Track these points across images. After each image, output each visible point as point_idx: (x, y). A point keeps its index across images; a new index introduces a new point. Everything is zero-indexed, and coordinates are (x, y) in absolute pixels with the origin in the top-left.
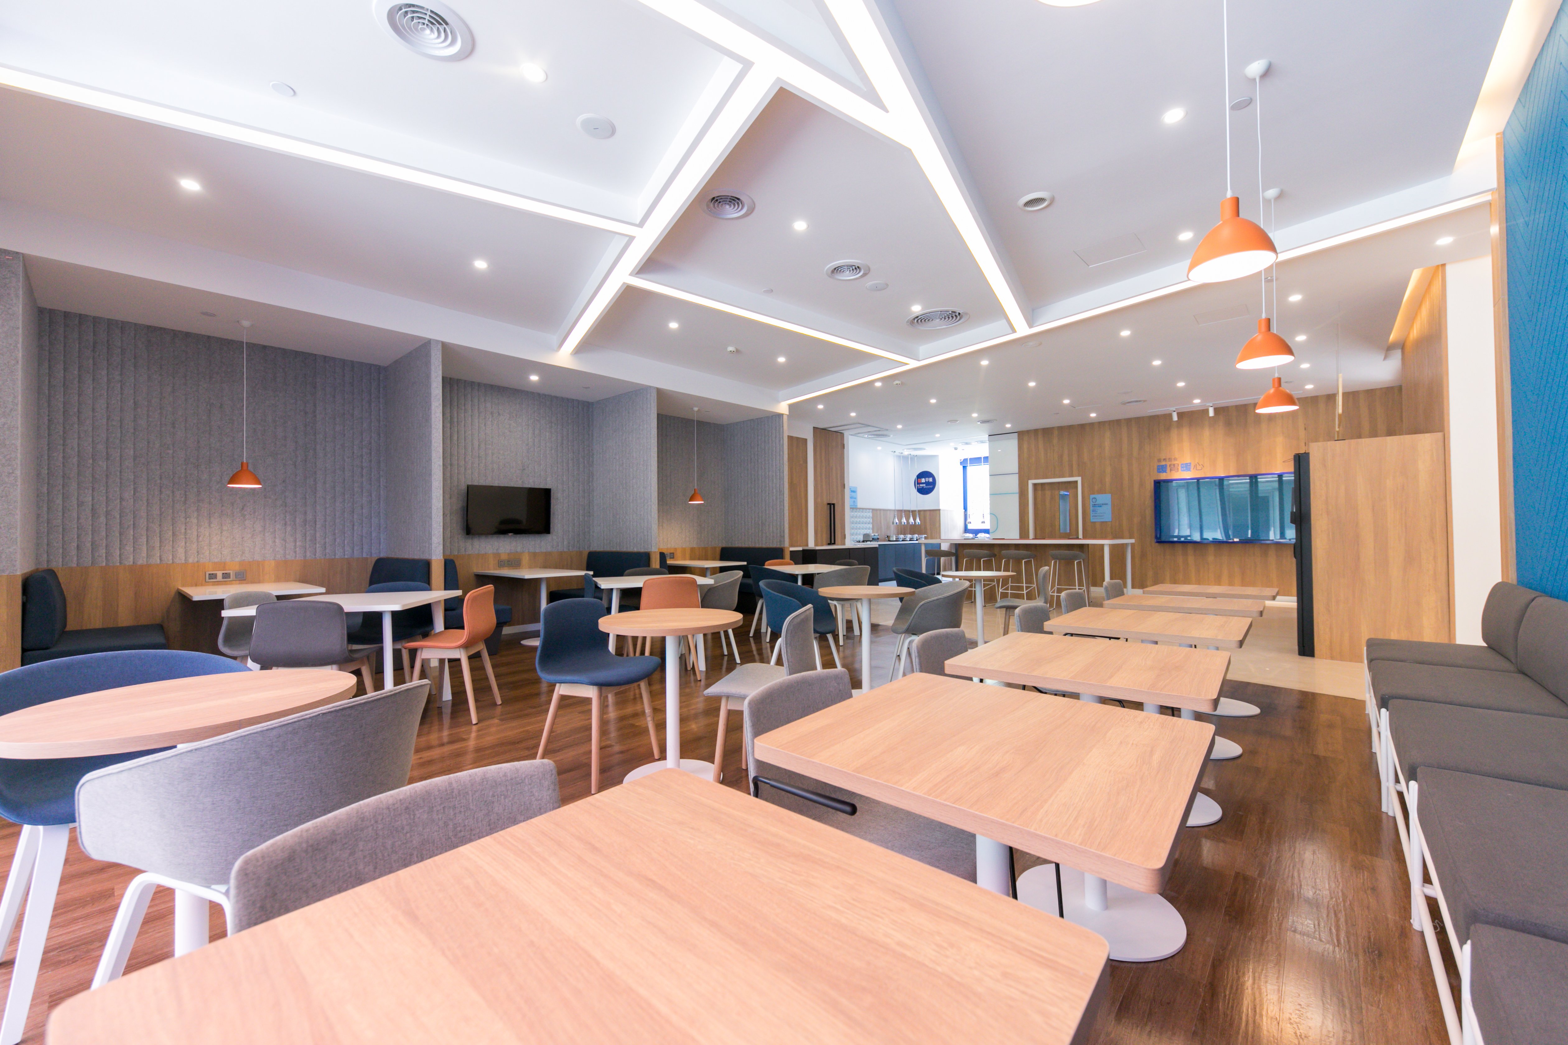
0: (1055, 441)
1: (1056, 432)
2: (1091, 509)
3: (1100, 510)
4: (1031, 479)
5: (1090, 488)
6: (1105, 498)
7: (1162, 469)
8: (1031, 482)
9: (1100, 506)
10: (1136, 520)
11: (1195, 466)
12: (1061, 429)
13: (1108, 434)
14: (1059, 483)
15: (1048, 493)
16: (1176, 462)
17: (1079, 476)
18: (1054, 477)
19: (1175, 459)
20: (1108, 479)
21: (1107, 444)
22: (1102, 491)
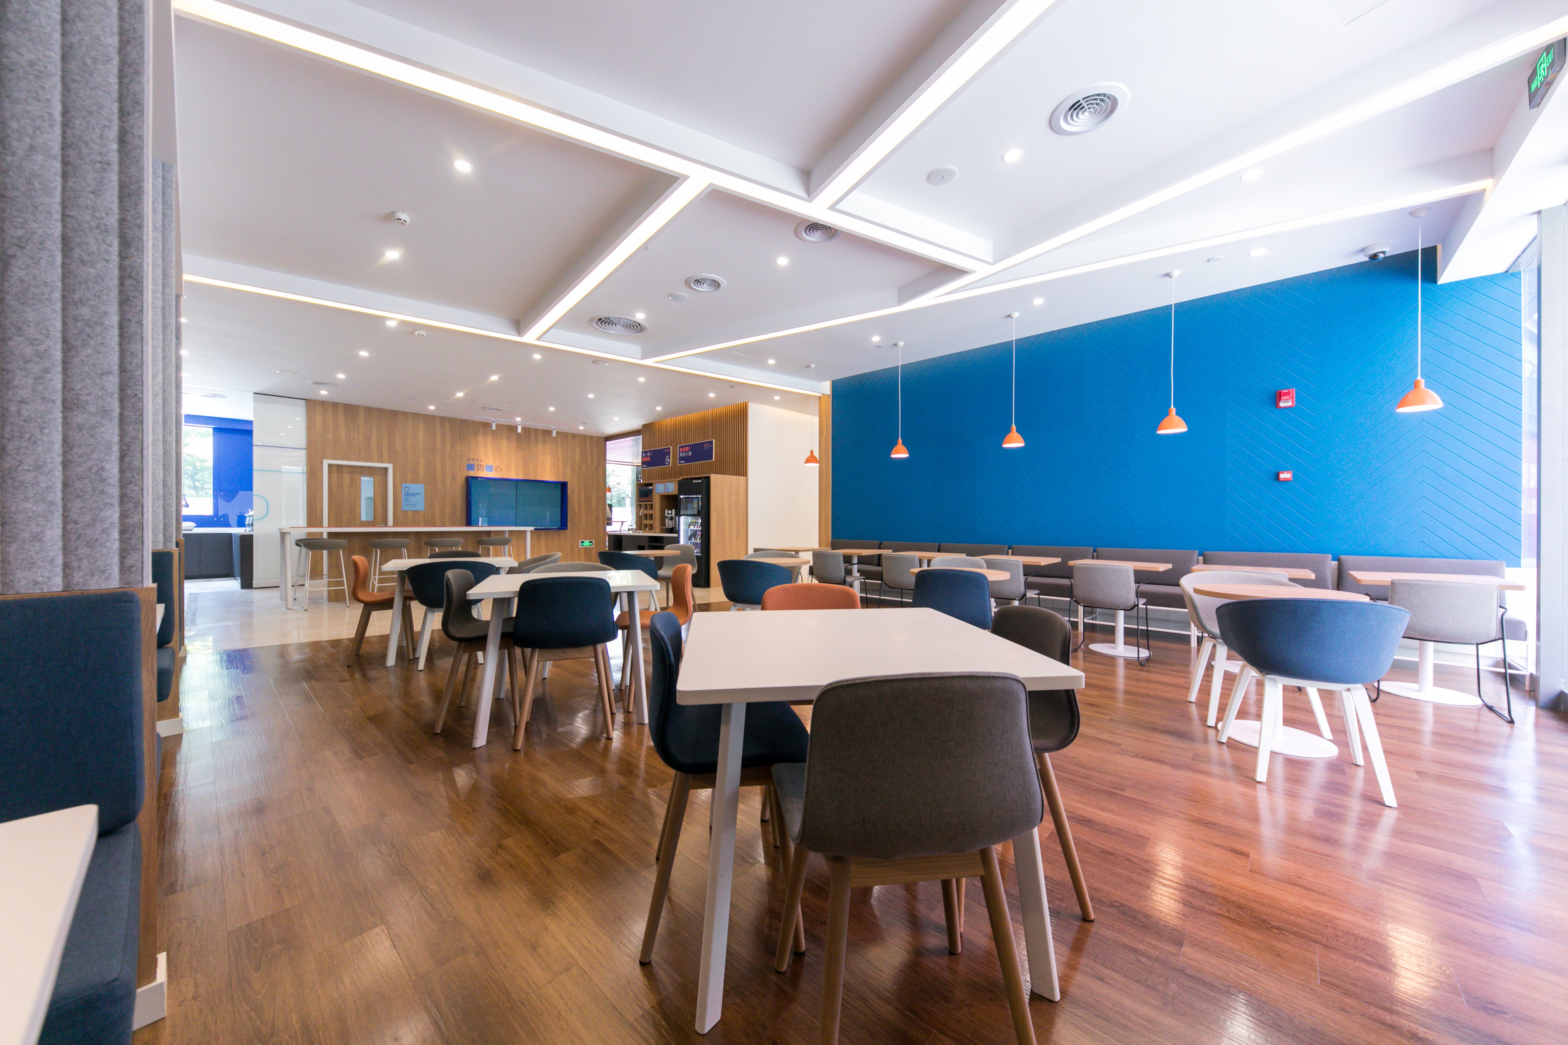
0: (361, 420)
1: (362, 412)
2: (404, 497)
3: (412, 499)
4: (326, 459)
5: (402, 477)
6: (419, 488)
7: (470, 467)
8: (326, 463)
9: (413, 495)
10: (448, 510)
11: (496, 469)
12: (369, 410)
13: (422, 427)
14: (361, 467)
15: (346, 477)
16: (482, 463)
17: (390, 463)
18: (359, 461)
19: (481, 460)
20: (421, 470)
21: (421, 435)
22: (414, 481)
